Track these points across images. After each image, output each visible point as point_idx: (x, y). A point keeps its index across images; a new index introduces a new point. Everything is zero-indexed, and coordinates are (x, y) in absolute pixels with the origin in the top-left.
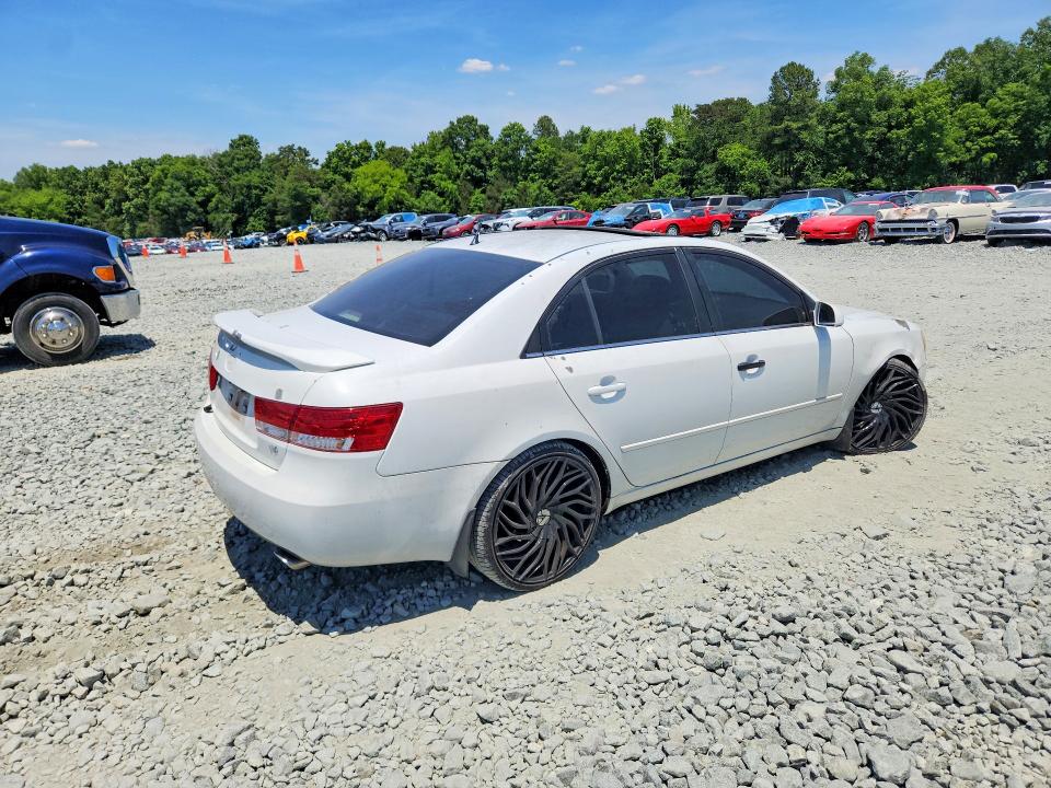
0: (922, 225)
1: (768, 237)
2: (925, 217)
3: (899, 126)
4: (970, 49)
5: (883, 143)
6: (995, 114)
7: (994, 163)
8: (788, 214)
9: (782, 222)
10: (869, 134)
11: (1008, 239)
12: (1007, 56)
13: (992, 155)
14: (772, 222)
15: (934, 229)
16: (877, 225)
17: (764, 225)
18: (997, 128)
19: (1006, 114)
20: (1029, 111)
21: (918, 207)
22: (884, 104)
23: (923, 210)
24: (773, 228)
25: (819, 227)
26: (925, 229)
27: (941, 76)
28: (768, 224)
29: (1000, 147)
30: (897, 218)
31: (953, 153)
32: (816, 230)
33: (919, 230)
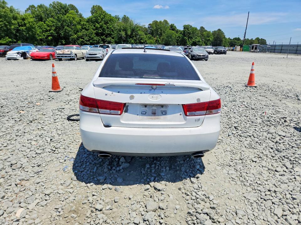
0: (69, 55)
1: (18, 58)
2: (69, 53)
3: (22, 26)
4: (36, 6)
5: (18, 30)
6: (48, 26)
7: (52, 40)
8: (22, 51)
9: (21, 53)
10: (13, 27)
11: (91, 59)
12: (47, 10)
13: (51, 37)
14: (18, 53)
15: (73, 57)
16: (56, 55)
17: (15, 54)
18: (50, 30)
19: (51, 26)
20: (57, 26)
21: (67, 50)
22: (15, 18)
23: (68, 51)
24: (18, 55)
25: (37, 55)
26: (70, 57)
27: (29, 12)
28: (17, 54)
29: (52, 35)
30: (62, 53)
31: (40, 36)
32: (37, 56)
33: (69, 56)
